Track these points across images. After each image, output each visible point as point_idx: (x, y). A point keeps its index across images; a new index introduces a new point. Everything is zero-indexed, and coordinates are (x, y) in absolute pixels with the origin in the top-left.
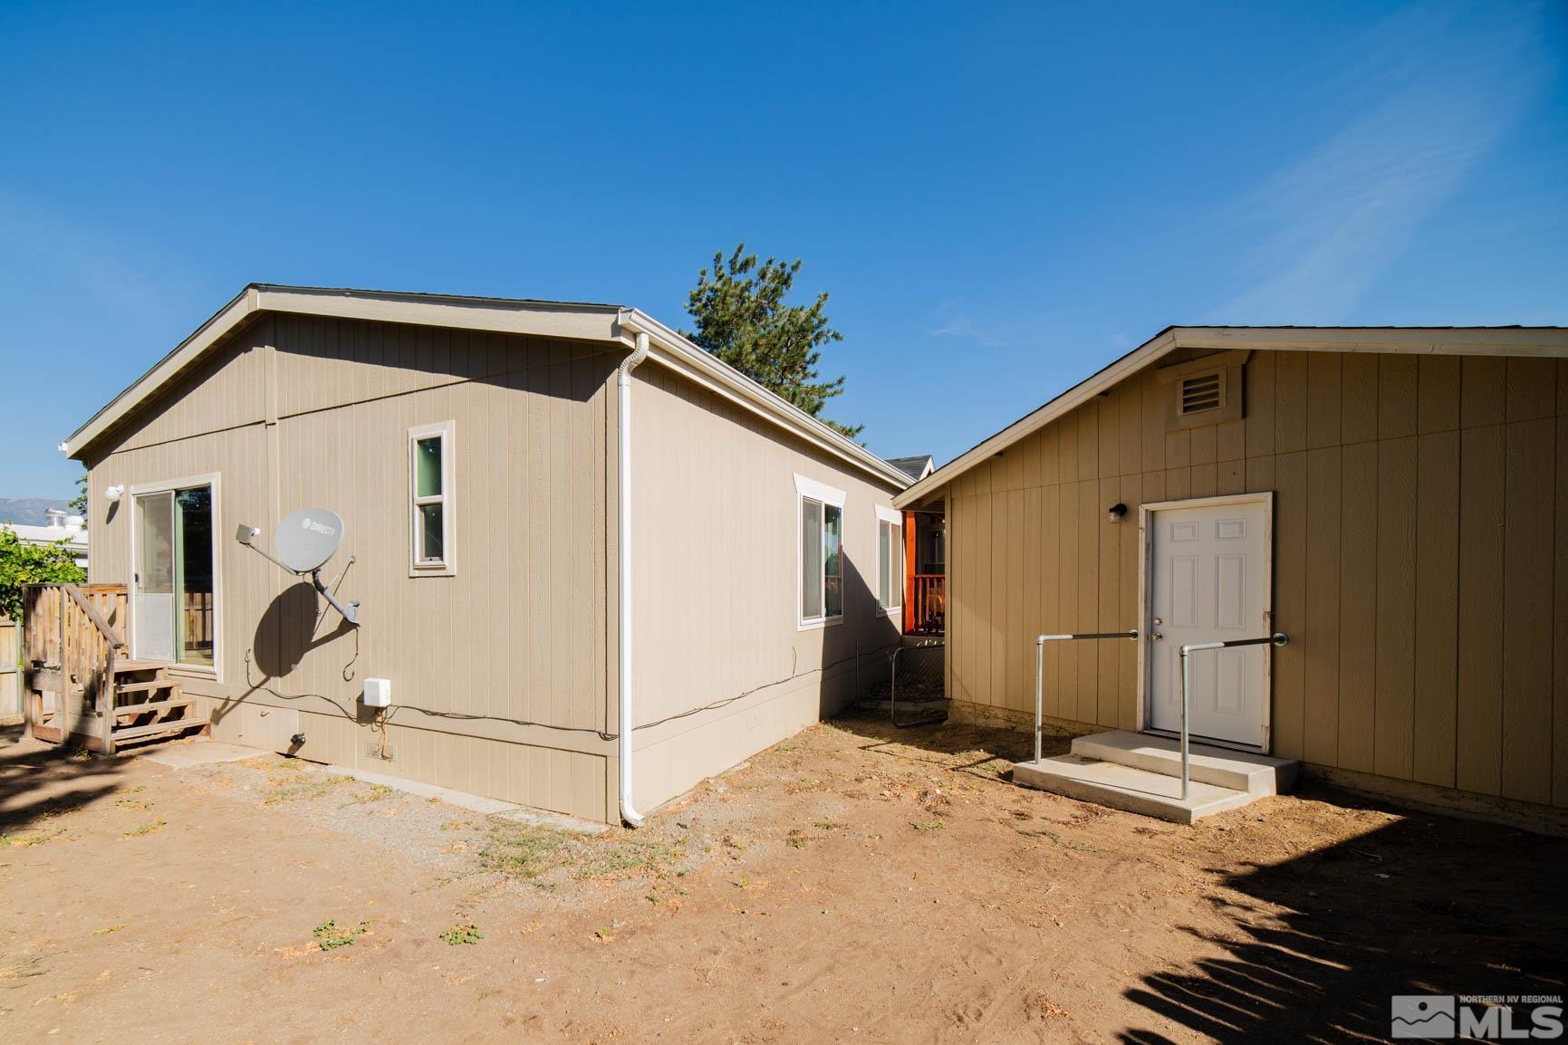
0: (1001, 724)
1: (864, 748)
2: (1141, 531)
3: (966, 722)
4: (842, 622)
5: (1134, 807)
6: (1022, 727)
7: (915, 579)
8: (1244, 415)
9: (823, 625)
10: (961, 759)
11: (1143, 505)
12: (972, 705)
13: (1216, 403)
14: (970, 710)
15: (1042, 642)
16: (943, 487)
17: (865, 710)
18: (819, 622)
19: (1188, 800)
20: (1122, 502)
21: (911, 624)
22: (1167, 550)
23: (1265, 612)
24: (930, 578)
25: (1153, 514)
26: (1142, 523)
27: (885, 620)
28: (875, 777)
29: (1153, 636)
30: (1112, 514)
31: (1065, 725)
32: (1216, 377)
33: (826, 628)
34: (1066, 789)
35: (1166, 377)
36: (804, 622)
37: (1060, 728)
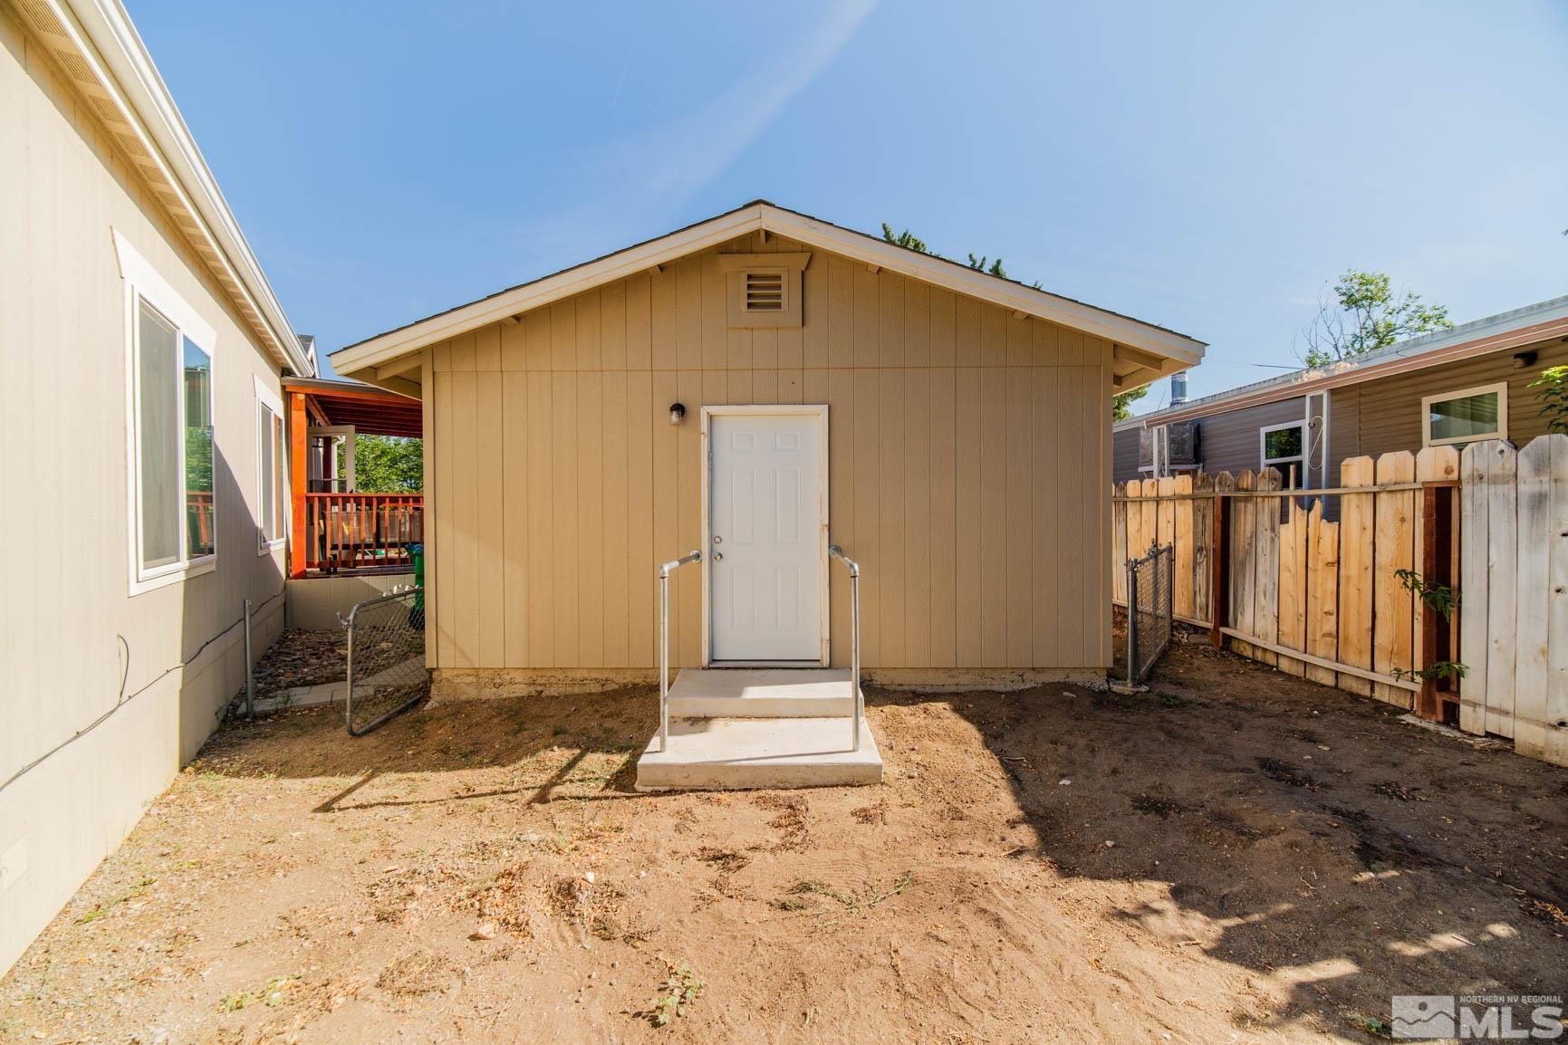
0: (521, 690)
1: (326, 808)
2: (702, 436)
3: (463, 698)
4: (213, 568)
5: (815, 780)
6: (552, 689)
7: (308, 498)
8: (803, 325)
9: (182, 577)
10: (529, 772)
11: (705, 407)
12: (473, 672)
13: (778, 306)
14: (469, 680)
15: (667, 575)
16: (419, 353)
17: (266, 715)
18: (177, 570)
19: (860, 751)
20: (680, 402)
21: (299, 564)
22: (724, 459)
23: (824, 525)
24: (320, 498)
25: (711, 417)
26: (704, 427)
27: (268, 558)
28: (420, 889)
29: (715, 556)
30: (675, 413)
31: (612, 676)
32: (779, 278)
33: (188, 582)
34: (722, 779)
35: (728, 264)
36: (143, 574)
37: (606, 680)
